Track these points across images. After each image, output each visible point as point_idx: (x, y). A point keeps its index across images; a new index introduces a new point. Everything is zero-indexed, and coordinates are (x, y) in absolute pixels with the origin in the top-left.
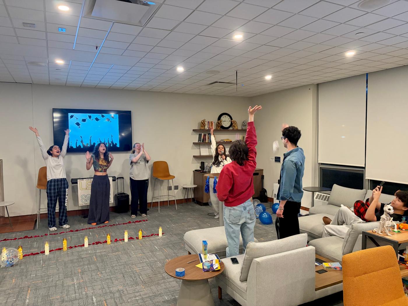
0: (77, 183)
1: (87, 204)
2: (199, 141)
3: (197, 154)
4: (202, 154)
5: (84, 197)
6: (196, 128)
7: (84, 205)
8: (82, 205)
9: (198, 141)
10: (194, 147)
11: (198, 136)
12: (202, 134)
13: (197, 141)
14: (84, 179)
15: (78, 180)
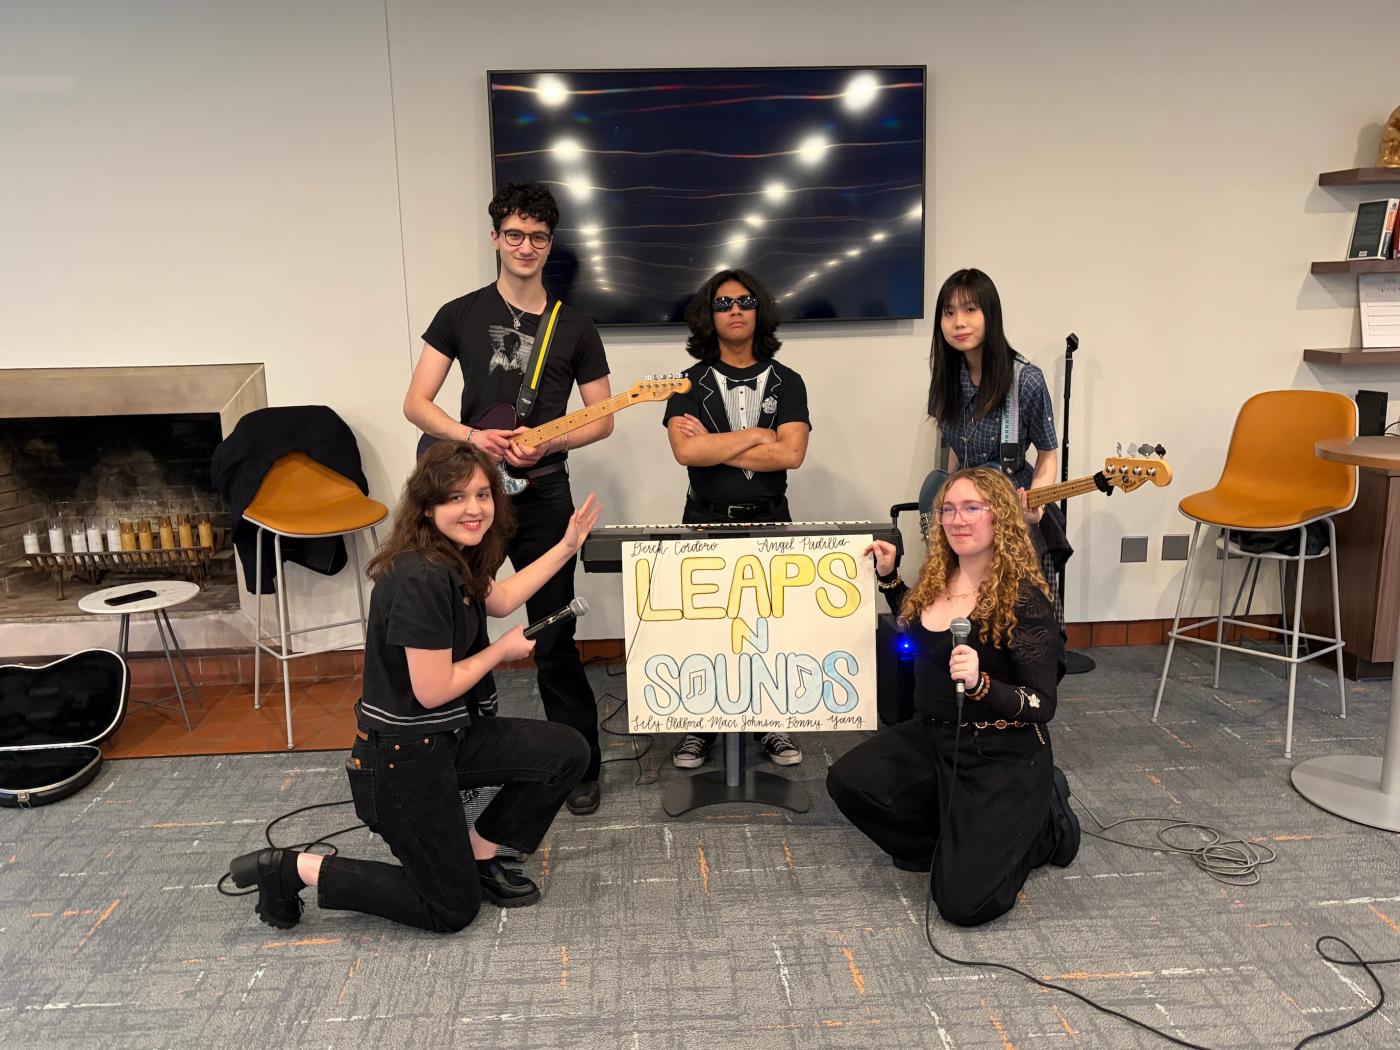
0: (616, 566)
1: (686, 723)
2: (1363, 256)
3: (1336, 340)
4: (1369, 342)
5: (662, 670)
6: (1344, 161)
7: (663, 729)
8: (653, 730)
9: (1354, 252)
10: (1320, 290)
11: (1353, 217)
12: (1392, 202)
13: (1341, 254)
14: (666, 543)
15: (627, 547)
